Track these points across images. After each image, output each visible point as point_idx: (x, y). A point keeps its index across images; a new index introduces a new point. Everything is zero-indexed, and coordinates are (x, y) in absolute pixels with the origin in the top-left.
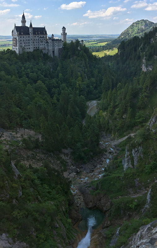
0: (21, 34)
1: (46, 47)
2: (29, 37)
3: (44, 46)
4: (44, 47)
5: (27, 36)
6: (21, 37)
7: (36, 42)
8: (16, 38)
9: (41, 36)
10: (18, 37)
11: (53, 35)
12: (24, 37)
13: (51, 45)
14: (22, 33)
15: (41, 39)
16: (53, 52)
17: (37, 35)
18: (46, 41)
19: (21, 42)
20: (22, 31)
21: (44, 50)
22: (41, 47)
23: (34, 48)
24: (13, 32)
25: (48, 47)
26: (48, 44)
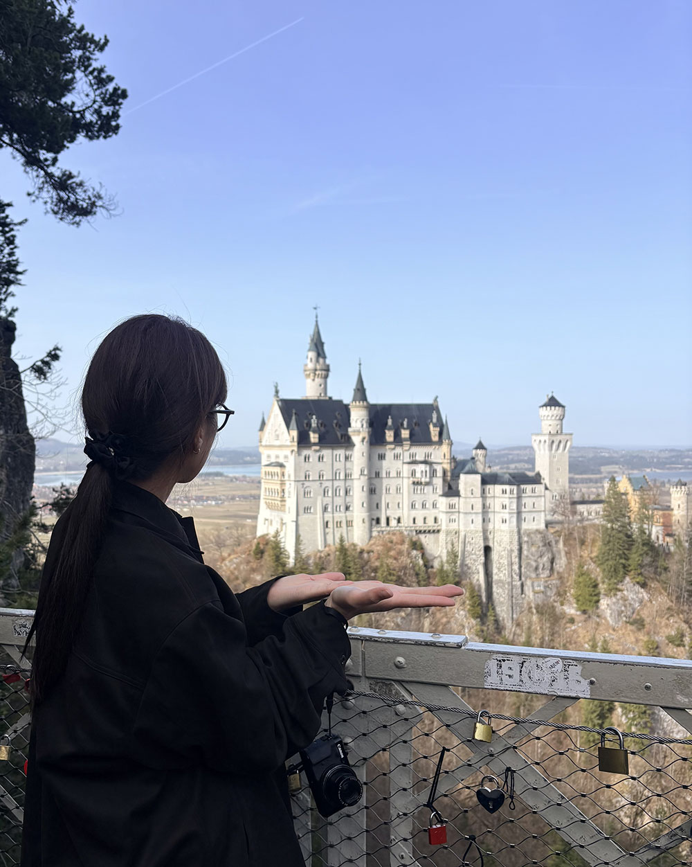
0: (309, 444)
1: (443, 518)
2: (348, 458)
3: (431, 513)
4: (430, 522)
5: (336, 452)
6: (306, 458)
7: (388, 490)
8: (282, 466)
9: (412, 455)
10: (292, 458)
11: (480, 446)
12: (320, 458)
13: (479, 508)
14: (314, 437)
15: (413, 473)
16: (487, 550)
17: (394, 449)
18: (444, 480)
19: (307, 484)
20: (314, 422)
21: (428, 535)
22: (414, 519)
23: (374, 522)
24: (268, 428)
25: (453, 517)
26: (454, 502)
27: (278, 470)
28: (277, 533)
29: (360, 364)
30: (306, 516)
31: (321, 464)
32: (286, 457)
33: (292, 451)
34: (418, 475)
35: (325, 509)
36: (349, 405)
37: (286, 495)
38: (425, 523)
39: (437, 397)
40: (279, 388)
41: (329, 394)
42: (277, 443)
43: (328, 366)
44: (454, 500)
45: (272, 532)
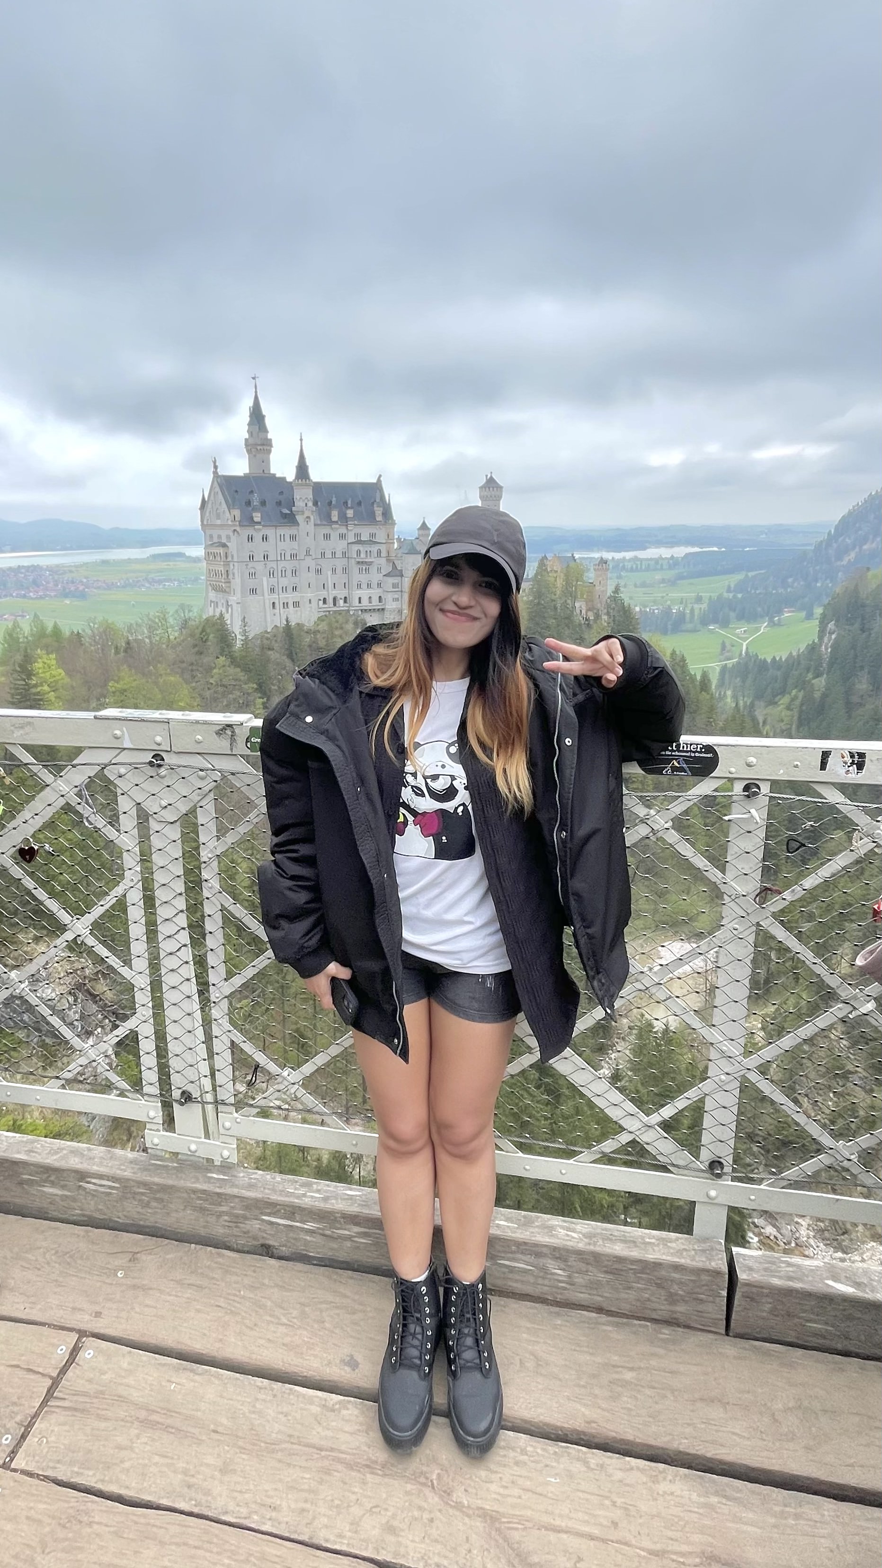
0: (251, 522)
1: (389, 597)
2: (293, 538)
3: (375, 593)
4: (375, 601)
5: (282, 531)
6: (250, 539)
7: (334, 571)
8: (224, 546)
9: (358, 535)
10: (234, 538)
11: (424, 526)
12: (265, 538)
14: (257, 517)
15: (359, 553)
17: (337, 529)
18: (388, 560)
19: (251, 564)
20: (256, 500)
21: (373, 614)
22: (360, 598)
23: (321, 602)
24: (210, 505)
25: (396, 596)
26: (396, 581)
27: (221, 550)
28: (221, 615)
29: (301, 440)
30: (252, 597)
31: (265, 543)
32: (228, 537)
33: (235, 530)
34: (363, 555)
35: (272, 590)
36: (291, 483)
37: (231, 576)
38: (370, 602)
39: (380, 476)
40: (217, 464)
41: (272, 471)
42: (219, 522)
43: (271, 440)
44: (396, 580)
45: (218, 614)
